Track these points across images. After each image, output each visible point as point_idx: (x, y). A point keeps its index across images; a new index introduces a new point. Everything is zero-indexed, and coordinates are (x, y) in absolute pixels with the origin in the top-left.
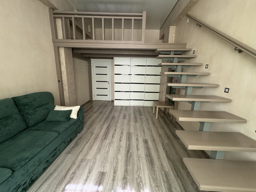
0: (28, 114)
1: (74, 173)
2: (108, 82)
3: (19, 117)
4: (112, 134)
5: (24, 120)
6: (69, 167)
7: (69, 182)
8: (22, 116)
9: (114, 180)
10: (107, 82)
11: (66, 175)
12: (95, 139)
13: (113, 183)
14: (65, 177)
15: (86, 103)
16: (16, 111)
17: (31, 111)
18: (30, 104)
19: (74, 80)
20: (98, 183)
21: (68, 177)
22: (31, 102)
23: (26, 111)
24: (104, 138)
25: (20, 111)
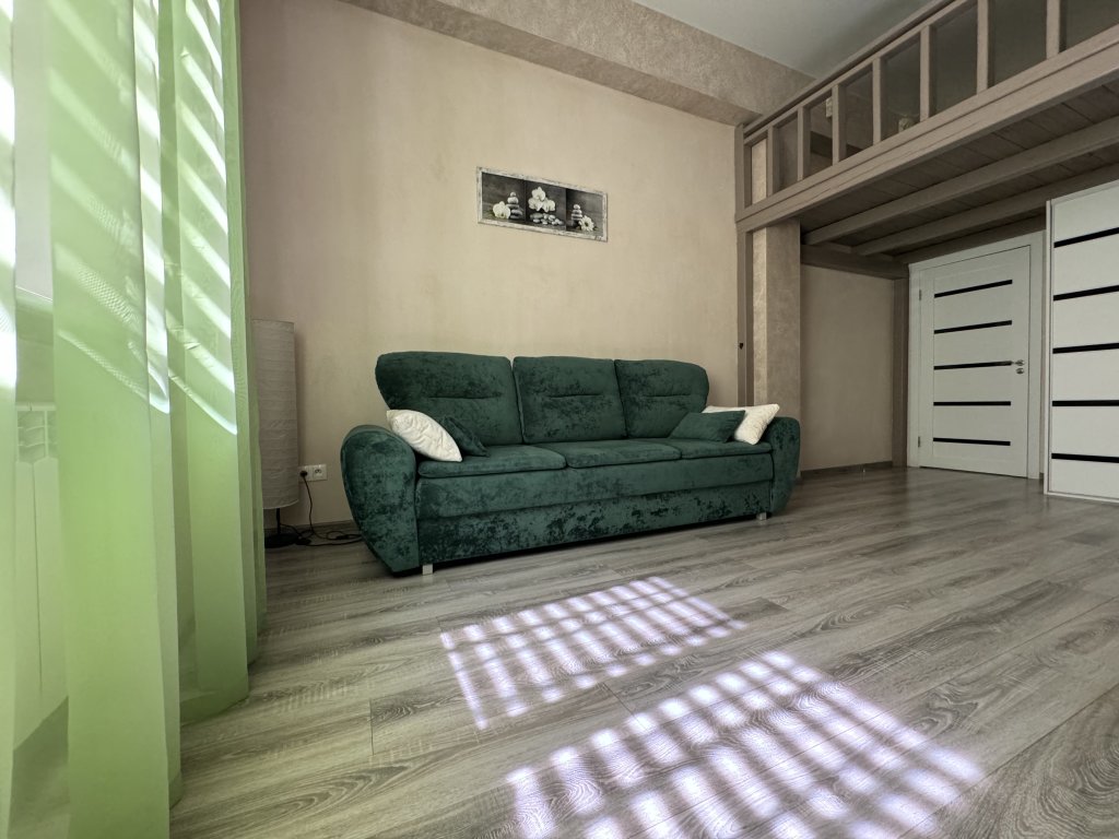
0: (634, 403)
1: (687, 568)
2: (1015, 367)
3: (616, 403)
4: (927, 556)
5: (626, 415)
6: (683, 554)
7: (660, 575)
8: (623, 404)
9: (803, 636)
10: (1009, 363)
11: (667, 562)
12: (818, 543)
13: (795, 639)
14: (661, 563)
15: (866, 466)
16: (613, 385)
17: (641, 398)
18: (643, 380)
19: (798, 344)
20: (738, 612)
21: (667, 567)
22: (646, 376)
23: (632, 396)
24: (860, 552)
25: (620, 391)
